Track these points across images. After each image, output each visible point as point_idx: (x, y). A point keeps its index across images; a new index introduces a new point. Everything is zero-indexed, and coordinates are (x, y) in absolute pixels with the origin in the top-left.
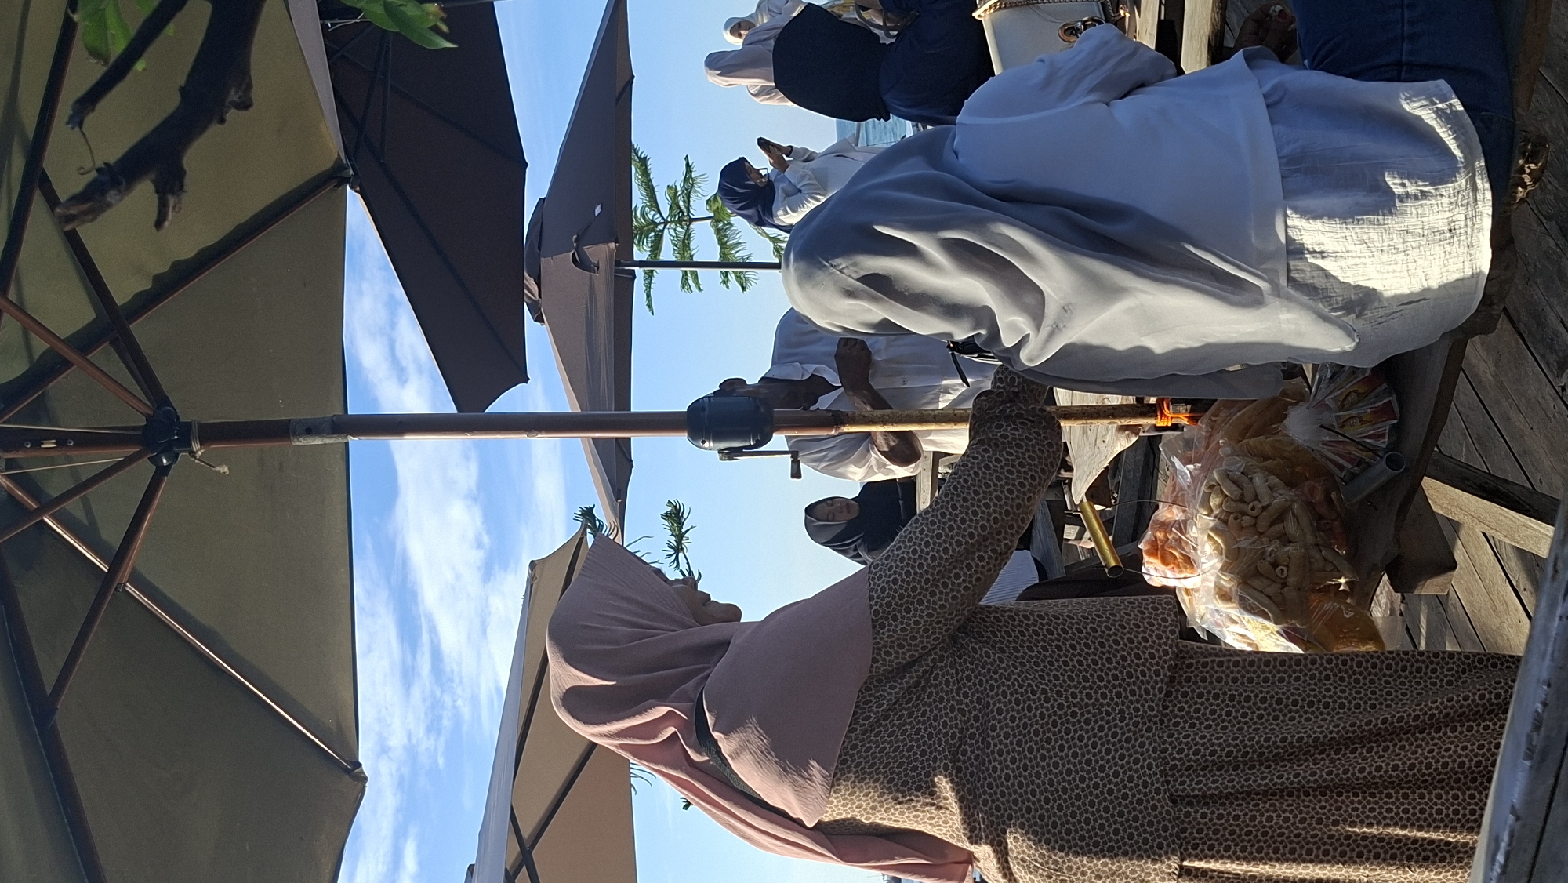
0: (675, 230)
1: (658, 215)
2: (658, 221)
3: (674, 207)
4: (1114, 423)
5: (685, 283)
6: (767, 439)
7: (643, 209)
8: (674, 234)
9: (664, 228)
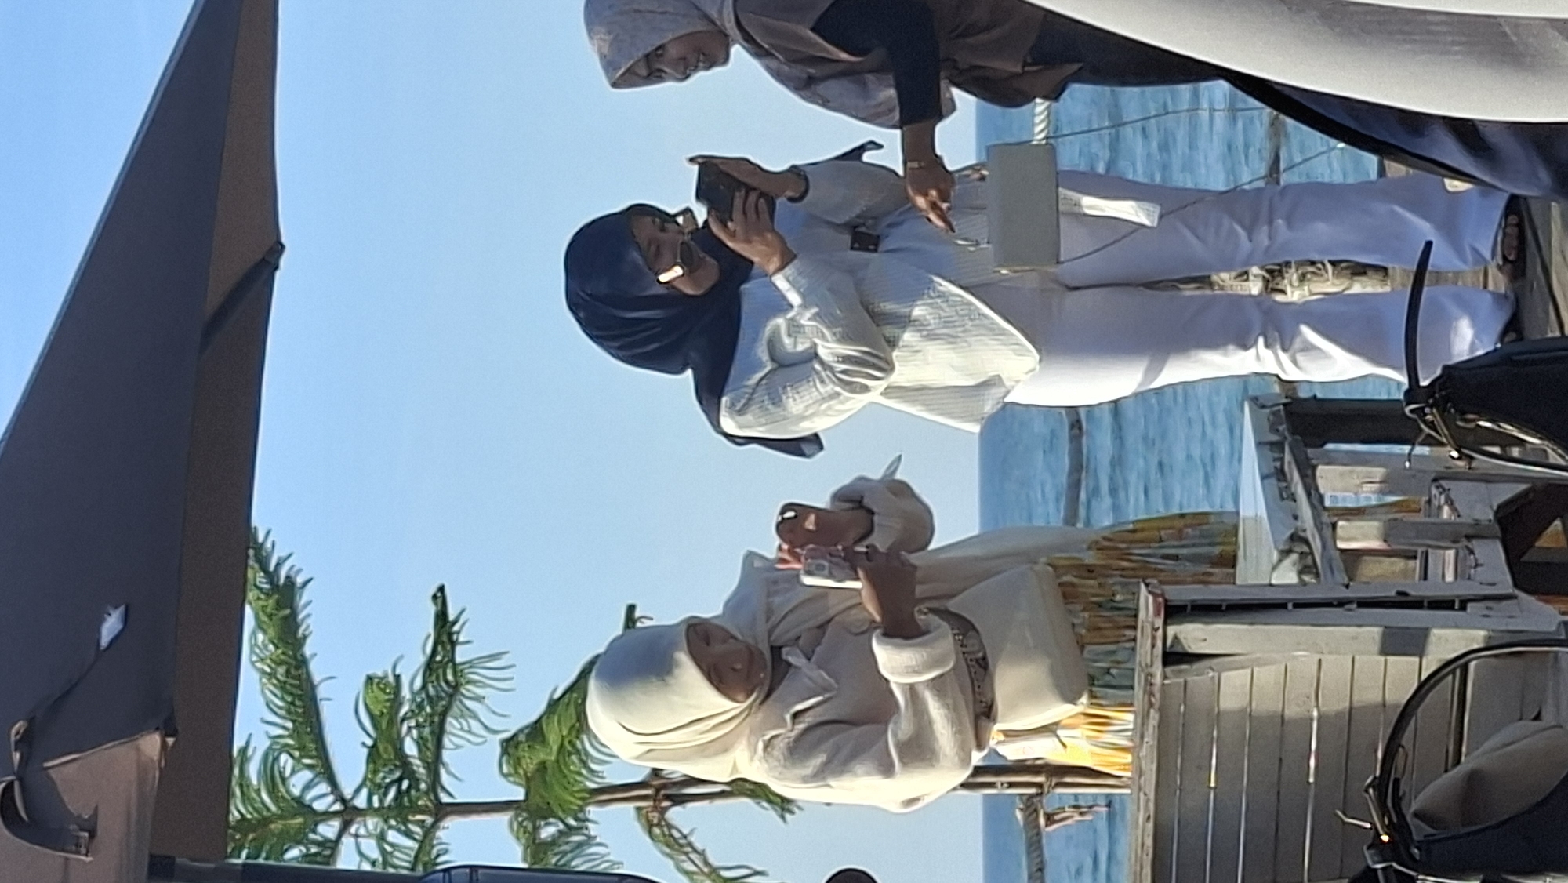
1: (323, 788)
2: (319, 806)
3: (384, 758)
8: (375, 854)
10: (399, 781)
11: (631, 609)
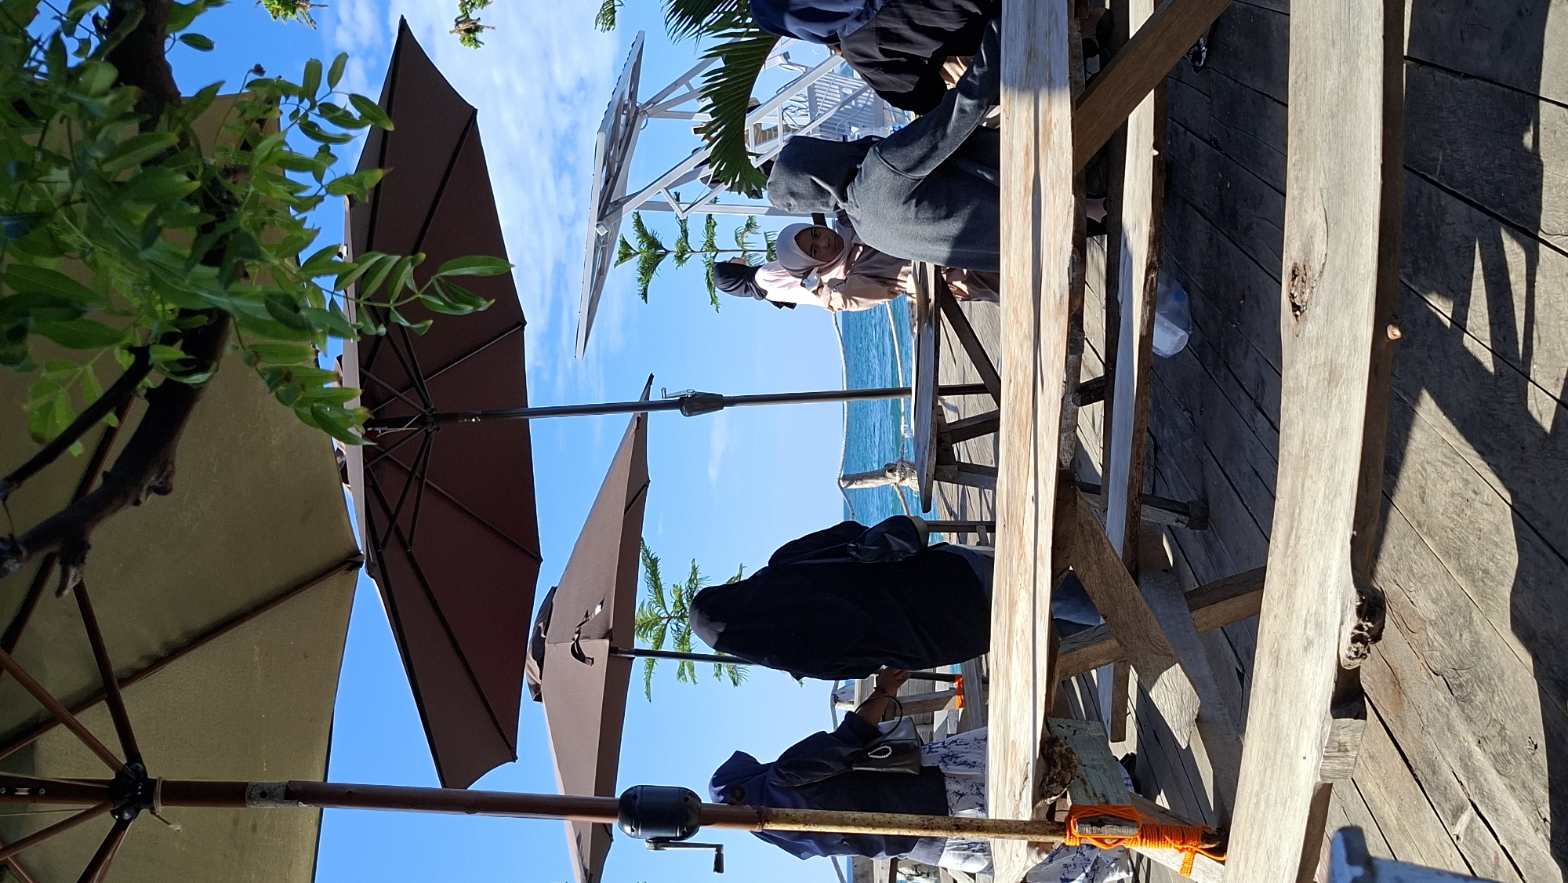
0: (677, 625)
1: (663, 611)
2: (662, 616)
3: (678, 604)
4: (1025, 839)
5: (681, 673)
6: (692, 831)
7: (649, 604)
8: (676, 629)
9: (668, 622)
10: (681, 610)
11: (741, 564)
